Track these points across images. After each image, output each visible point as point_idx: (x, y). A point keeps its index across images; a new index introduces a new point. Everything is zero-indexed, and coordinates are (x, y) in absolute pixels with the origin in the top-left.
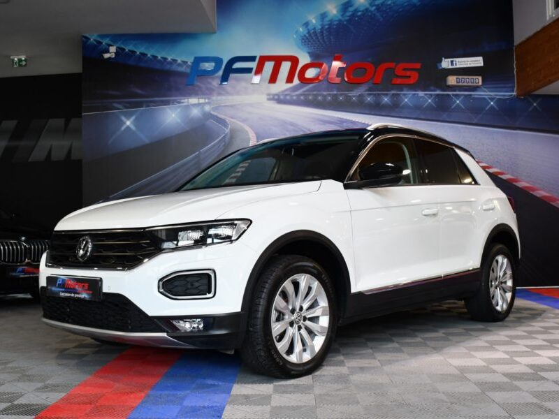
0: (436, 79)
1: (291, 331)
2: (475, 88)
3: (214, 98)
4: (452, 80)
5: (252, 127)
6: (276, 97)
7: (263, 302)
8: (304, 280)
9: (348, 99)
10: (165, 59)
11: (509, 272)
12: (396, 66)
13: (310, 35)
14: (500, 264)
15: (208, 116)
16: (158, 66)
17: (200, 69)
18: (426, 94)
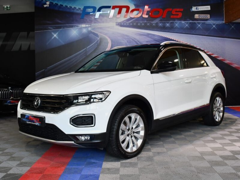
0: (190, 15)
1: (128, 138)
2: (207, 20)
3: (93, 24)
4: (197, 16)
5: (109, 37)
6: (120, 24)
7: (115, 127)
8: (133, 116)
9: (151, 25)
10: (71, 7)
11: (222, 104)
12: (172, 10)
14: (218, 101)
15: (90, 32)
16: (68, 10)
17: (86, 11)
18: (185, 22)
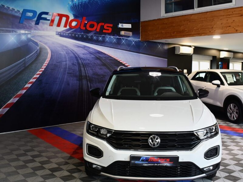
2: (129, 37)
3: (32, 31)
4: (123, 33)
5: (49, 47)
6: (60, 34)
9: (87, 37)
10: (9, 8)
12: (104, 25)
13: (74, 6)
15: (29, 40)
17: (26, 15)
18: (114, 37)
